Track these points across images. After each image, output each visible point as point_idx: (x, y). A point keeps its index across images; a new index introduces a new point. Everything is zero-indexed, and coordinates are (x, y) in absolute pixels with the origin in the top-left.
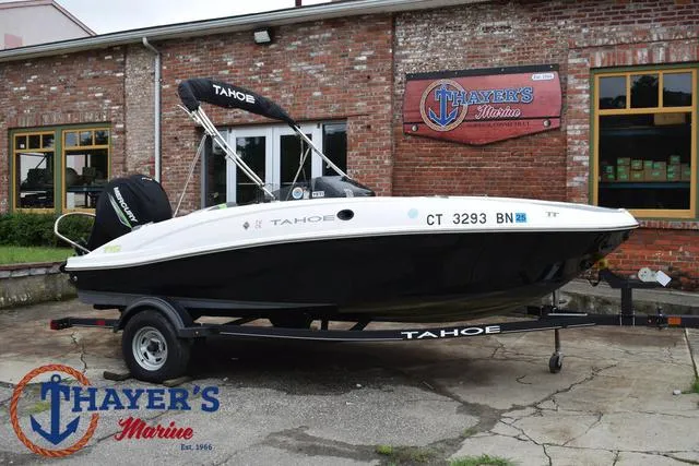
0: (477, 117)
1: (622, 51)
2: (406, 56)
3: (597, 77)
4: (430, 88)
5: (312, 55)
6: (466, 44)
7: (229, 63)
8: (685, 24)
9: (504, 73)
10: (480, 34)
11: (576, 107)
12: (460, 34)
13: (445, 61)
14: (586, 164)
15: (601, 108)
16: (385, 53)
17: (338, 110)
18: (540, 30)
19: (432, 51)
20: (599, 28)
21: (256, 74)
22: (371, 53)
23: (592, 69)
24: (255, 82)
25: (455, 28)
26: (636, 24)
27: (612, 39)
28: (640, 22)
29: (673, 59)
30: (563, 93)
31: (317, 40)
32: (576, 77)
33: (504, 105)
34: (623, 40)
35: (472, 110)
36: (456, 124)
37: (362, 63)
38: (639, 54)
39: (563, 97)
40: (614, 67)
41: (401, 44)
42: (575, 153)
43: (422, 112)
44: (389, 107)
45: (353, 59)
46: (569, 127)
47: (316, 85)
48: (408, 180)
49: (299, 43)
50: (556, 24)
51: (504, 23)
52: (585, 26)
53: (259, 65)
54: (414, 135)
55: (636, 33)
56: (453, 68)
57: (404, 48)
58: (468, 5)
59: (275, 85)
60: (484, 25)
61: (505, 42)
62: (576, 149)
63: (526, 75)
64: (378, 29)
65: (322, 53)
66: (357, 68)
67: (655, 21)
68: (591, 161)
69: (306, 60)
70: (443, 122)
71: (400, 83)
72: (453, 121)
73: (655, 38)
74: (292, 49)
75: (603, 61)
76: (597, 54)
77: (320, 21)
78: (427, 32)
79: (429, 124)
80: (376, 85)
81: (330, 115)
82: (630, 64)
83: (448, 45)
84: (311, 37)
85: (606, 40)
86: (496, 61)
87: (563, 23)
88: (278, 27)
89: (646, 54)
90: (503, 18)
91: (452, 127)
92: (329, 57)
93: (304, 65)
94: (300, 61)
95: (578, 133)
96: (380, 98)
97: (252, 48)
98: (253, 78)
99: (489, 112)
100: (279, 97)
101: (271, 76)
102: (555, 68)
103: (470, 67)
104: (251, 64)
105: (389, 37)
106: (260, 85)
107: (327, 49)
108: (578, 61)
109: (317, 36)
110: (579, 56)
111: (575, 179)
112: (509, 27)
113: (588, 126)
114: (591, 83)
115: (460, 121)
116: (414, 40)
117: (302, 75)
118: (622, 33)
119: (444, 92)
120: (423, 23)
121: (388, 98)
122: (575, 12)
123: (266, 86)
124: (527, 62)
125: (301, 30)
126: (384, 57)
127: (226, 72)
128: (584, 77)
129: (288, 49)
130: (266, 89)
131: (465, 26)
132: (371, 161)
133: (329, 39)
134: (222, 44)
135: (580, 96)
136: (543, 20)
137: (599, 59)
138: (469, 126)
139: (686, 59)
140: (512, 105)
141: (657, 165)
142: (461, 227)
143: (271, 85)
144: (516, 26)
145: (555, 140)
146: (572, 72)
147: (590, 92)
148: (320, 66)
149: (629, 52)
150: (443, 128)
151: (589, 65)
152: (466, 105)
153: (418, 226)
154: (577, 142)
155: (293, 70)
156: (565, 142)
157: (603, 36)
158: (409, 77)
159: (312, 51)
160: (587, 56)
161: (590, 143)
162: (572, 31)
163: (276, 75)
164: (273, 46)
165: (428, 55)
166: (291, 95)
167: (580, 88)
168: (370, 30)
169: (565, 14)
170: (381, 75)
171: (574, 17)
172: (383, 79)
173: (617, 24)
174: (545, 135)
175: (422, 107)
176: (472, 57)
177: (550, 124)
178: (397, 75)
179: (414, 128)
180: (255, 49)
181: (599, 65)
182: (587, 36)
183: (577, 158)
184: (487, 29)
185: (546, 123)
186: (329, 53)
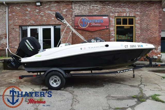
0: (91, 25)
1: (121, 13)
2: (75, 11)
3: (116, 18)
4: (81, 19)
5: (51, 9)
6: (88, 9)
7: (29, 10)
8: (132, 9)
9: (97, 16)
10: (91, 8)
11: (112, 24)
12: (87, 7)
13: (84, 13)
14: (114, 36)
15: (117, 24)
16: (70, 10)
17: (59, 23)
18: (104, 8)
19: (81, 10)
20: (116, 8)
21: (36, 13)
22: (67, 10)
23: (115, 16)
24: (36, 15)
25: (86, 6)
26: (123, 8)
27: (119, 11)
28: (124, 8)
29: (130, 15)
30: (109, 21)
31: (53, 6)
32: (112, 18)
33: (97, 23)
34: (121, 11)
35: (90, 24)
36: (87, 27)
37: (64, 12)
38: (124, 14)
39: (109, 22)
40: (119, 16)
41: (73, 8)
42: (112, 34)
43: (79, 24)
44: (71, 22)
45: (62, 11)
46: (111, 28)
47: (53, 17)
48: (76, 39)
49: (48, 6)
50: (107, 7)
51: (97, 6)
52: (113, 8)
53: (37, 11)
54: (77, 29)
55: (123, 10)
56: (85, 15)
57: (74, 9)
58: (89, 1)
59: (42, 16)
60: (92, 6)
61: (97, 10)
62: (112, 33)
63: (102, 17)
64: (68, 5)
65: (54, 9)
66: (63, 13)
67: (127, 8)
68: (115, 35)
69: (50, 10)
70: (84, 26)
71: (73, 17)
72: (86, 26)
73: (127, 11)
74: (46, 7)
75: (117, 15)
76: (116, 14)
77: (53, 1)
78: (79, 6)
79: (81, 27)
80: (68, 17)
81: (56, 24)
82: (122, 16)
83: (84, 9)
84: (51, 5)
85: (118, 11)
86: (95, 14)
87: (109, 7)
88: (42, 2)
89: (125, 14)
90: (96, 5)
91: (86, 27)
92: (56, 10)
93: (50, 12)
94: (49, 11)
95: (112, 29)
96: (69, 20)
97: (35, 7)
98: (36, 14)
99: (94, 24)
100: (43, 19)
101: (41, 14)
102: (107, 16)
103: (89, 14)
104: (35, 10)
105: (71, 6)
106: (37, 16)
107: (55, 8)
108: (112, 15)
109: (53, 5)
110: (112, 14)
111: (112, 39)
112: (98, 7)
113: (114, 28)
114: (115, 19)
115: (87, 26)
116: (76, 8)
117: (49, 14)
118: (121, 10)
119: (84, 20)
120: (79, 4)
121: (71, 20)
122: (111, 4)
123: (39, 16)
124: (102, 14)
125: (48, 3)
126: (70, 11)
127: (28, 12)
128: (114, 18)
129: (45, 7)
130: (39, 17)
131: (88, 5)
132: (67, 35)
133: (56, 6)
134: (26, 5)
135: (113, 22)
136: (105, 6)
137: (116, 15)
138: (90, 27)
139: (133, 16)
140: (99, 23)
141: (124, 36)
142: (132, 48)
143: (40, 16)
144: (99, 6)
145: (107, 31)
146: (111, 17)
147: (115, 21)
148: (54, 12)
149: (122, 14)
150: (84, 28)
151: (114, 16)
152: (89, 23)
153: (123, 48)
154: (112, 31)
155: (46, 12)
156: (110, 31)
157: (117, 10)
158: (76, 16)
159: (51, 8)
160: (114, 14)
161: (115, 32)
162: (111, 8)
163: (42, 13)
164: (41, 6)
165: (80, 11)
166: (46, 19)
167: (113, 20)
168: (66, 5)
169: (109, 5)
170: (69, 15)
171: (111, 5)
172: (70, 16)
173: (119, 8)
174: (106, 30)
175: (79, 23)
176: (90, 12)
177: (107, 27)
178: (72, 15)
179: (77, 27)
180: (36, 7)
181: (116, 16)
182: (114, 10)
183: (112, 35)
184: (93, 6)
185: (106, 27)
186: (56, 9)
